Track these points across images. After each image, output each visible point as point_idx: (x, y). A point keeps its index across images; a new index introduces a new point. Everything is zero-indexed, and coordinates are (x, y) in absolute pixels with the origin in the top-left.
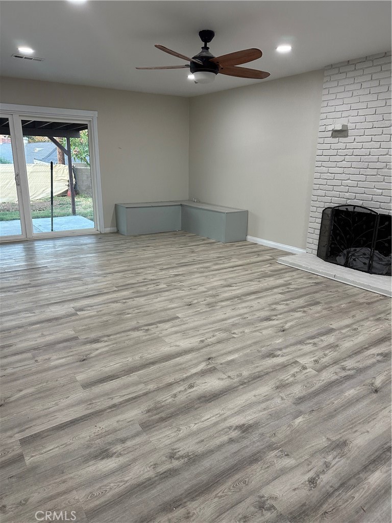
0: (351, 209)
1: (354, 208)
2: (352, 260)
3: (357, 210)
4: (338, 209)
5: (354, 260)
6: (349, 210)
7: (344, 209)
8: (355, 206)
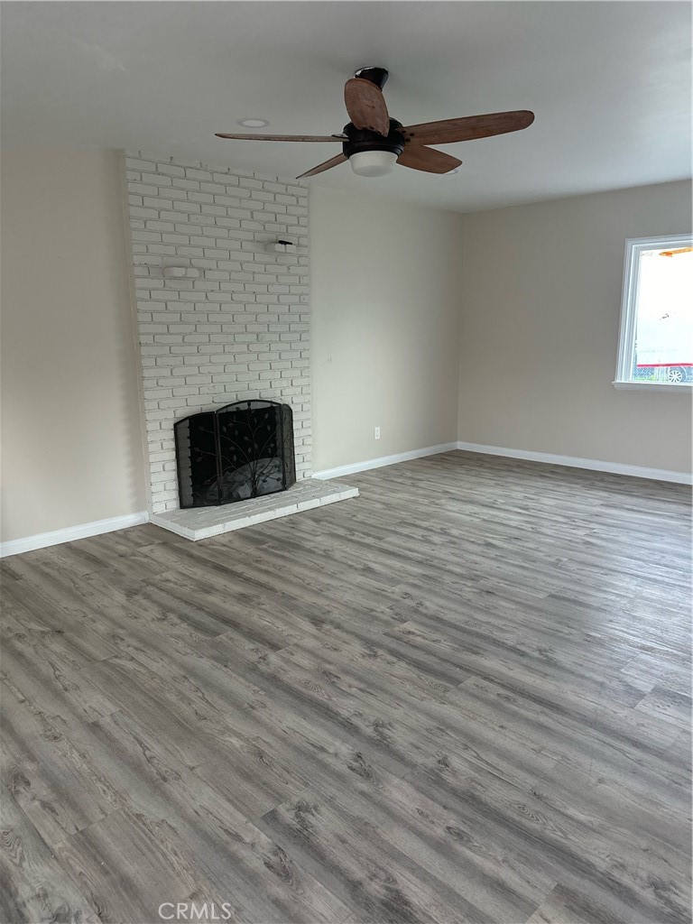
0: (244, 407)
1: (249, 405)
2: (261, 482)
3: (254, 406)
4: (227, 412)
5: (264, 481)
6: (241, 409)
7: (233, 409)
8: (249, 402)
